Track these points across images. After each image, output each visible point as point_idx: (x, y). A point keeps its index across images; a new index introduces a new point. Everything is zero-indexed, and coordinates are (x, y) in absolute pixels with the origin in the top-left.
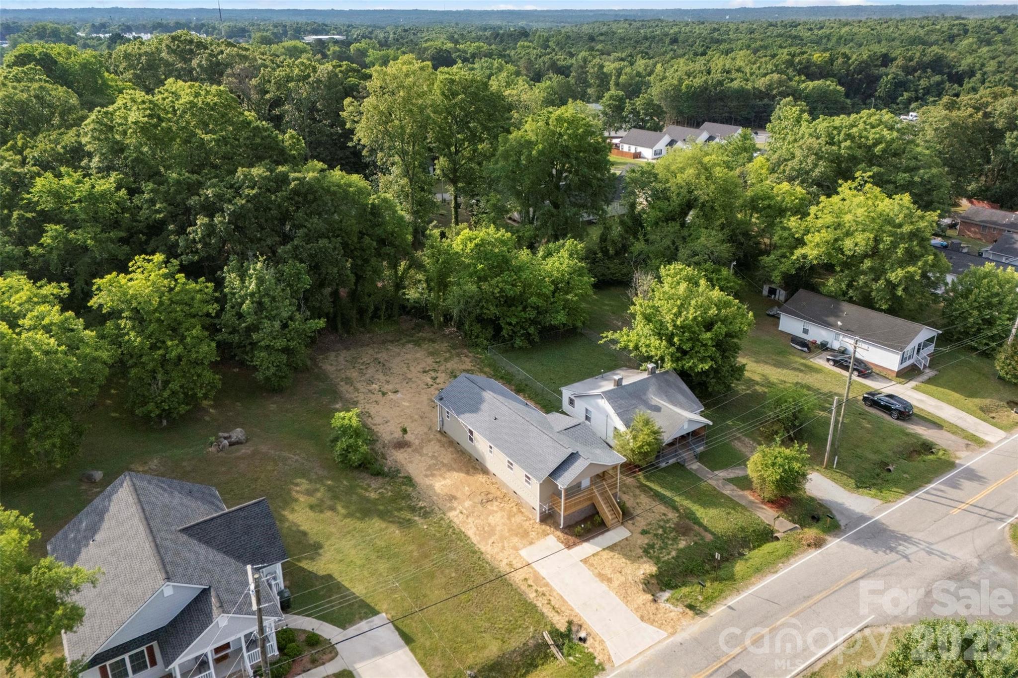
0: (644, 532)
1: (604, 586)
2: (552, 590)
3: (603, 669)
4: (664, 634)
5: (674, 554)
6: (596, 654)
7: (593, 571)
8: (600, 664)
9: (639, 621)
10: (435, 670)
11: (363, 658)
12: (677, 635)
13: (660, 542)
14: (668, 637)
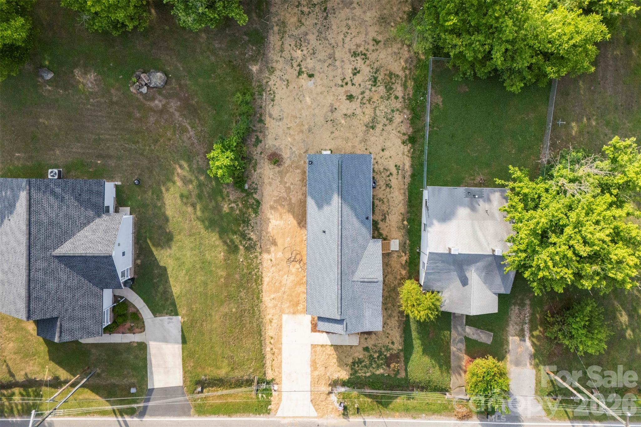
0: (366, 349)
1: (309, 370)
2: (280, 353)
3: (269, 413)
4: (315, 414)
5: (368, 374)
6: (272, 403)
7: (312, 356)
8: (270, 410)
9: (310, 400)
10: (187, 367)
11: (155, 340)
12: (322, 419)
13: (368, 362)
14: (316, 417)
